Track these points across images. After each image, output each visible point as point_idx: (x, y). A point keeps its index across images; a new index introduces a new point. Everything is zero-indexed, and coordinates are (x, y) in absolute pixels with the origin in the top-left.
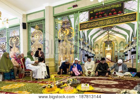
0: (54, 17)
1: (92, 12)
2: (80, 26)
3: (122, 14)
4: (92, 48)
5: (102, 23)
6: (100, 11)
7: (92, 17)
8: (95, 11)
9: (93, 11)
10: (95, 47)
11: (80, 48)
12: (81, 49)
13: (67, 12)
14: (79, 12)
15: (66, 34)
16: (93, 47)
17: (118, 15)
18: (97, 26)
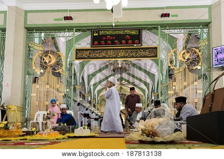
0: (26, 28)
1: (97, 34)
2: (77, 53)
3: (140, 45)
4: (96, 105)
5: (111, 53)
6: (109, 35)
7: (96, 42)
8: (101, 33)
9: (99, 33)
10: (101, 103)
11: (75, 101)
12: (76, 103)
13: (53, 26)
14: (74, 29)
15: (50, 64)
16: (98, 103)
17: (134, 46)
18: (104, 57)
